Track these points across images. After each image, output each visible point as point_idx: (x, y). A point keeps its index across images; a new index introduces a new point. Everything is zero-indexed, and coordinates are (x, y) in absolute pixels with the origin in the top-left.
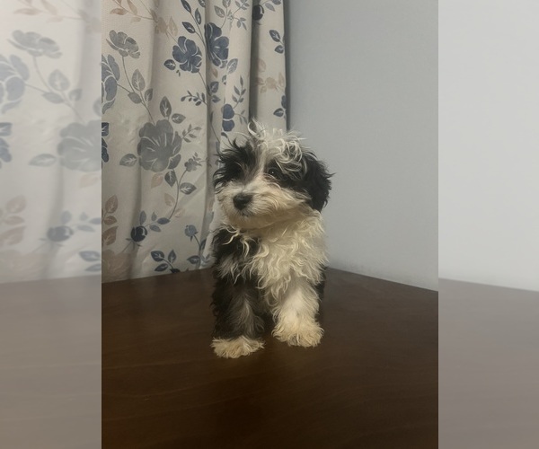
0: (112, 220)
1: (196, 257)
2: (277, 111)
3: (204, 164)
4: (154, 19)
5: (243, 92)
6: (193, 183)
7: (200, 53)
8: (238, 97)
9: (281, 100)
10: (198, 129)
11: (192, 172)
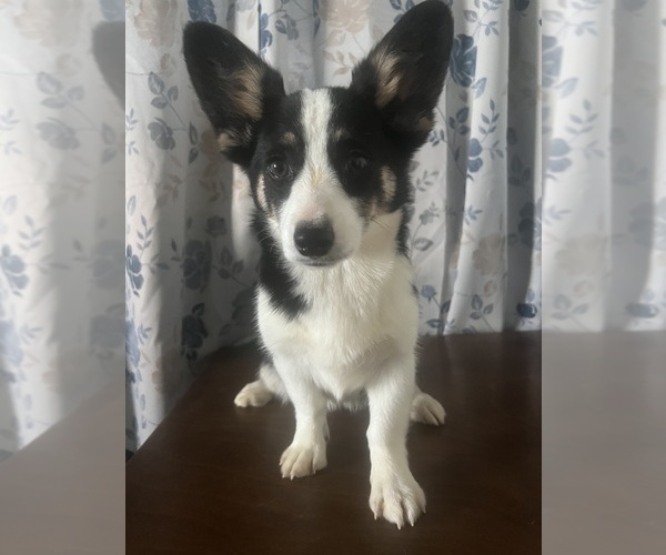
1: (438, 321)
3: (443, 215)
5: (496, 118)
6: (429, 237)
8: (487, 127)
10: (436, 173)
11: (429, 224)
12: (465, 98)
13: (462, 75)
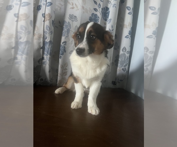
0: (66, 69)
2: (126, 36)
4: (83, 9)
5: (113, 30)
7: (99, 18)
9: (128, 32)
12: (105, 24)
13: (105, 18)
